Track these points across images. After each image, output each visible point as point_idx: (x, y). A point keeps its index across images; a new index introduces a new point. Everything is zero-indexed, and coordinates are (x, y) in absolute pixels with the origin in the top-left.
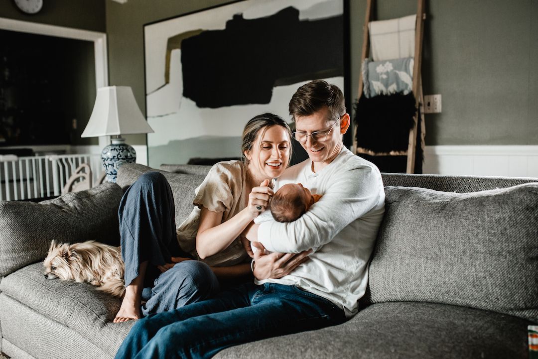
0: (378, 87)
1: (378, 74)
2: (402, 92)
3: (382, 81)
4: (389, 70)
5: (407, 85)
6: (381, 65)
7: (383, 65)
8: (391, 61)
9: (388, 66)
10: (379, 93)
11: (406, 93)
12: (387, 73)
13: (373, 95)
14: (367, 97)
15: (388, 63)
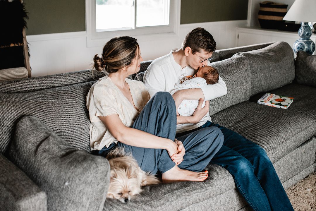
11: (10, 0)
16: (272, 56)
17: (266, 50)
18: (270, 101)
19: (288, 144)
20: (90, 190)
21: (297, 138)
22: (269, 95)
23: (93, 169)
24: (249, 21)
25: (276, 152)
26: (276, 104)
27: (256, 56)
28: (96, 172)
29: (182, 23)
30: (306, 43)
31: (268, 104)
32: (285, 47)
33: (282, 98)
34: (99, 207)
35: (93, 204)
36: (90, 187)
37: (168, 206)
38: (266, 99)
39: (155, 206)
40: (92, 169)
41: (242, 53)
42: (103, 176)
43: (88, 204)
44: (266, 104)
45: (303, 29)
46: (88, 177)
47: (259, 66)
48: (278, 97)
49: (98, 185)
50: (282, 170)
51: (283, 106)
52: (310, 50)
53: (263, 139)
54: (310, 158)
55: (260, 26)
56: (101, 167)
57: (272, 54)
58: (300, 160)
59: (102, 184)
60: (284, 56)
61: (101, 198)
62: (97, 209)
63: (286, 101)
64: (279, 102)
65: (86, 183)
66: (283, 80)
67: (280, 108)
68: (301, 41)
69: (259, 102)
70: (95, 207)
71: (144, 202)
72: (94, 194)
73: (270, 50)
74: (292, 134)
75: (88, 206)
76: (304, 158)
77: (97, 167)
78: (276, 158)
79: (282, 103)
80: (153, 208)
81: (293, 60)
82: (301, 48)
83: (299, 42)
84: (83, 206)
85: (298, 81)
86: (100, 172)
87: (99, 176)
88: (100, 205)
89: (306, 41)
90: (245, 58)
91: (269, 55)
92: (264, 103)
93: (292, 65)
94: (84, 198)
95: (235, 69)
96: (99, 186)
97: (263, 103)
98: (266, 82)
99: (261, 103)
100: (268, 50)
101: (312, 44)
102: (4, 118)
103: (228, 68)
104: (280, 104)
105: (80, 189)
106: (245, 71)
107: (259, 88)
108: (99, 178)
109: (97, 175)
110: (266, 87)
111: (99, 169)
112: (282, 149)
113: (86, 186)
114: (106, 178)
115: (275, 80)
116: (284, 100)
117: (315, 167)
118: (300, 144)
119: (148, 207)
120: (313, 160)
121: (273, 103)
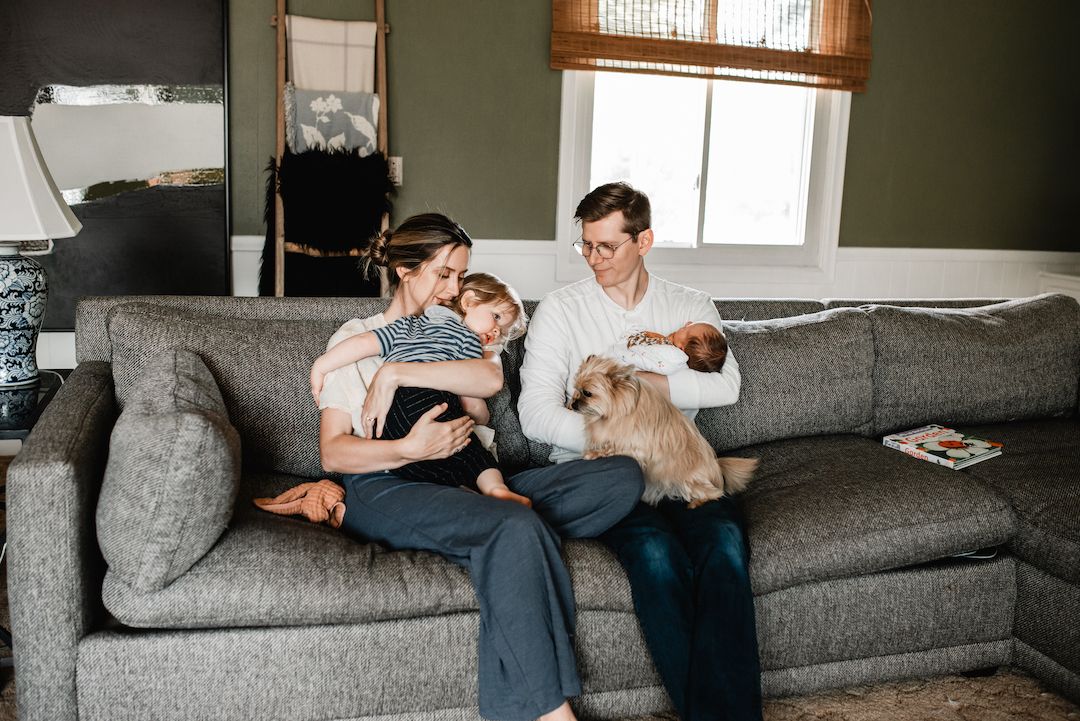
0: (311, 136)
1: (315, 113)
2: (356, 150)
3: (321, 127)
4: (335, 111)
5: (366, 139)
6: (320, 99)
7: (324, 100)
8: (337, 94)
9: (333, 101)
10: (313, 147)
11: (363, 153)
12: (330, 114)
13: (301, 149)
14: (293, 151)
15: (332, 97)
16: (992, 327)
18: (924, 442)
22: (935, 430)
26: (932, 452)
29: (842, 243)
31: (909, 448)
33: (967, 441)
34: (184, 523)
37: (393, 588)
38: (913, 437)
44: (903, 448)
48: (957, 437)
49: (176, 469)
50: (845, 615)
51: (948, 458)
54: (985, 615)
57: (994, 323)
61: (192, 505)
62: (179, 523)
63: (971, 449)
64: (944, 449)
65: (151, 456)
67: (936, 462)
69: (888, 440)
70: (173, 518)
73: (994, 314)
74: (894, 520)
76: (950, 606)
79: (951, 453)
80: (351, 582)
84: (142, 506)
88: (187, 518)
91: (984, 324)
92: (899, 446)
94: (145, 491)
96: (180, 471)
97: (894, 445)
99: (890, 444)
100: (988, 312)
102: (140, 350)
104: (943, 455)
107: (917, 409)
109: (174, 446)
112: (835, 553)
113: (150, 463)
115: (978, 395)
116: (967, 446)
117: (1015, 652)
118: (924, 559)
119: (337, 576)
120: (1006, 625)
121: (923, 449)
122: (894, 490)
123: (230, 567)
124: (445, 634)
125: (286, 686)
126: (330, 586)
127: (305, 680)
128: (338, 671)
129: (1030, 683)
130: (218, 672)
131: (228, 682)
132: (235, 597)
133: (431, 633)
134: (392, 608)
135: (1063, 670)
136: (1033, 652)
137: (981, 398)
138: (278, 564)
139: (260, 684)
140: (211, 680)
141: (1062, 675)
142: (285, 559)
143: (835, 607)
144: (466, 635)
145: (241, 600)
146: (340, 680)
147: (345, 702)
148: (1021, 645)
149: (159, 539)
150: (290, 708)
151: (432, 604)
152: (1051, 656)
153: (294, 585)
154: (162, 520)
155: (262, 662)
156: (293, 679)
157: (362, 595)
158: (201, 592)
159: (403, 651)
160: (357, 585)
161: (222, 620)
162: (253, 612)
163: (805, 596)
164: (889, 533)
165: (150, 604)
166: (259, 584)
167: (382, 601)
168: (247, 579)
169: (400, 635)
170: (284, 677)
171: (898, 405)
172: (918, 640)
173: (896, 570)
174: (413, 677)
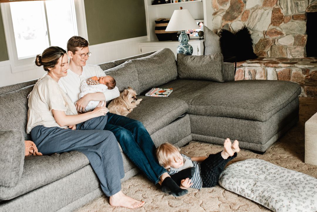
16: (156, 60)
17: (152, 56)
18: (155, 93)
19: (163, 119)
20: (11, 150)
21: (171, 115)
22: (155, 89)
23: (12, 137)
24: (149, 36)
25: (153, 125)
26: (159, 95)
27: (143, 61)
28: (14, 138)
30: (185, 47)
31: (153, 95)
32: (167, 52)
33: (165, 90)
34: (20, 162)
35: (15, 160)
36: (11, 148)
38: (152, 92)
39: (62, 164)
40: (10, 137)
41: (130, 60)
42: (19, 141)
43: (12, 160)
44: (151, 95)
45: (181, 37)
46: (9, 142)
47: (145, 68)
48: (161, 90)
49: (16, 147)
50: (162, 139)
51: (164, 95)
52: (189, 52)
53: (144, 118)
54: (186, 129)
55: (158, 40)
56: (17, 135)
57: (156, 59)
58: (177, 131)
59: (19, 146)
60: (166, 58)
61: (21, 156)
62: (19, 163)
63: (167, 91)
64: (162, 93)
65: (8, 146)
66: (167, 77)
67: (161, 96)
68: (181, 46)
69: (147, 95)
70: (17, 162)
71: (55, 162)
72: (15, 153)
73: (155, 56)
74: (166, 112)
75: (12, 161)
76: (180, 129)
77: (14, 135)
78: (154, 130)
79: (163, 93)
80: (61, 165)
81: (174, 61)
82: (182, 52)
83: (180, 47)
85: (180, 77)
86: (16, 138)
87: (16, 140)
88: (20, 161)
89: (185, 45)
90: (132, 63)
91: (154, 59)
93: (174, 65)
94: (9, 156)
95: (124, 72)
96: (17, 147)
97: (149, 95)
98: (152, 80)
99: (148, 95)
100: (153, 56)
101: (190, 47)
103: (119, 72)
104: (162, 94)
105: (5, 151)
106: (132, 72)
108: (16, 142)
109: (15, 140)
110: (153, 84)
111: (15, 136)
112: (158, 123)
113: (8, 148)
114: (21, 142)
115: (160, 78)
116: (165, 91)
117: (193, 137)
118: (174, 119)
119: (57, 165)
120: (190, 131)
121: (157, 94)
122: (163, 105)
123: (30, 172)
124: (84, 173)
125: (50, 202)
126: (57, 168)
127: (55, 198)
128: (62, 193)
129: (197, 143)
130: (33, 204)
131: (36, 206)
132: (35, 180)
133: (81, 174)
134: (72, 169)
135: (205, 136)
136: (197, 135)
137: (160, 79)
138: (41, 167)
139: (44, 204)
140: (32, 208)
141: (206, 138)
142: (41, 165)
143: (160, 137)
144: (89, 171)
145: (37, 180)
146: (63, 195)
147: (64, 201)
148: (194, 135)
149: (15, 170)
150: (52, 209)
151: (81, 165)
152: (202, 134)
153: (48, 171)
154: (15, 164)
155: (44, 197)
156: (52, 199)
157: (65, 168)
158: (26, 182)
159: (76, 181)
160: (63, 165)
161: (33, 188)
162: (41, 183)
163: (154, 136)
164: (167, 115)
165: (14, 190)
166: (40, 174)
167: (70, 168)
168: (36, 174)
169: (75, 177)
170: (50, 200)
171: (143, 85)
172: (176, 140)
173: (170, 123)
174: (79, 188)
